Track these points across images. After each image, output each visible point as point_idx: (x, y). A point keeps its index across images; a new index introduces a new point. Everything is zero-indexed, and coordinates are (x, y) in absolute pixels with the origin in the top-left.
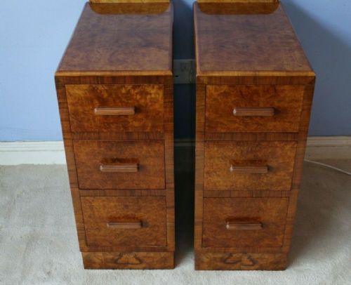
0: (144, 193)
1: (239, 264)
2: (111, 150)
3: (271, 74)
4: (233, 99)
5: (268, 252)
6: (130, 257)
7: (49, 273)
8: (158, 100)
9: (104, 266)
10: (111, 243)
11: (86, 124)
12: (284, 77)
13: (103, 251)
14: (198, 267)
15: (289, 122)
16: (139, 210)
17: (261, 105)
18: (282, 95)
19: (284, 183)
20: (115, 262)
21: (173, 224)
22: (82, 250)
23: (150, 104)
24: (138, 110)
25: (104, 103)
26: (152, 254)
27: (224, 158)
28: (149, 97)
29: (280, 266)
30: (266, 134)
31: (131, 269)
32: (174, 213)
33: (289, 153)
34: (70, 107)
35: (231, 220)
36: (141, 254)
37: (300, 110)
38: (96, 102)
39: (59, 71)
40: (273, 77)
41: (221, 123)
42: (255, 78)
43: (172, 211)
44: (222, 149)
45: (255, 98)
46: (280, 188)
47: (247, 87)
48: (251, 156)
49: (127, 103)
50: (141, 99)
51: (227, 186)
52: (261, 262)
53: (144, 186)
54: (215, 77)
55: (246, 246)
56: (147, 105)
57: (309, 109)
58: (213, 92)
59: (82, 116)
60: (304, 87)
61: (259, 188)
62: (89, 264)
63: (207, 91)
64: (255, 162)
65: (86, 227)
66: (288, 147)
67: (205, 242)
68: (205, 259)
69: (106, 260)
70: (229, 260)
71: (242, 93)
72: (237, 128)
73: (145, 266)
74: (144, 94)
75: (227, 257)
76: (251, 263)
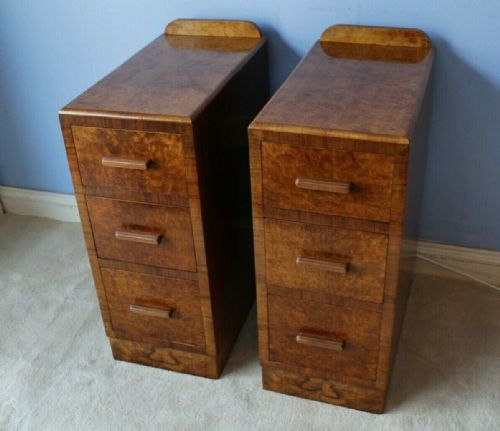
0: (172, 273)
1: (319, 392)
2: (129, 213)
3: (346, 135)
4: (297, 165)
5: (356, 384)
6: (163, 353)
8: (177, 155)
9: (137, 359)
10: (140, 332)
11: (97, 177)
12: (364, 142)
13: (132, 340)
14: (267, 385)
15: (376, 206)
16: (168, 294)
17: (336, 177)
18: (363, 167)
19: (372, 292)
20: (148, 356)
21: (211, 320)
22: (108, 334)
23: (167, 159)
24: (151, 164)
25: (115, 152)
26: (189, 355)
27: (291, 244)
28: (166, 149)
29: (375, 408)
30: (343, 219)
31: (168, 370)
33: (377, 251)
34: (78, 153)
35: (305, 331)
36: (178, 353)
37: (390, 192)
38: (106, 150)
40: (349, 140)
41: (284, 196)
42: (325, 139)
43: (208, 303)
44: (286, 232)
45: (327, 166)
46: (367, 298)
47: (315, 150)
48: (325, 248)
49: (142, 155)
50: (157, 151)
51: (295, 283)
52: (351, 397)
53: (171, 265)
54: (272, 132)
55: (327, 370)
56: (164, 159)
58: (271, 152)
59: (93, 166)
61: (338, 293)
62: (118, 355)
63: (264, 150)
64: (329, 256)
65: (110, 306)
66: (375, 242)
67: (274, 355)
68: (275, 378)
69: (137, 351)
70: (304, 386)
71: (307, 156)
72: (306, 205)
73: (181, 368)
74: (160, 145)
75: (302, 379)
76: (334, 395)
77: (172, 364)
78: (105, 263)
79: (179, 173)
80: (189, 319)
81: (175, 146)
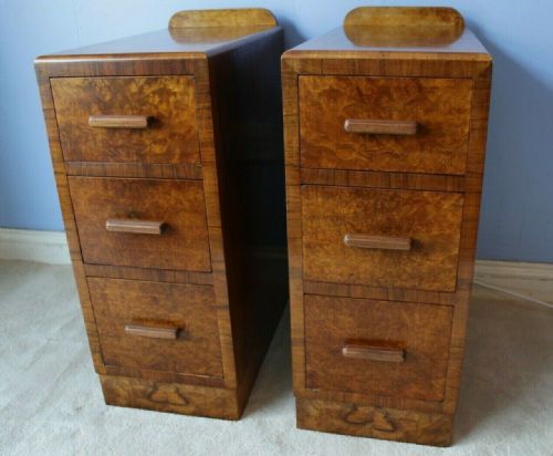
0: (179, 276)
1: (368, 426)
2: (123, 196)
4: (346, 103)
5: (418, 410)
8: (187, 106)
9: (133, 403)
10: (138, 363)
11: (83, 148)
13: (128, 376)
14: (302, 423)
15: (448, 153)
16: (175, 308)
18: (432, 98)
19: (442, 276)
20: (149, 397)
22: (98, 371)
23: (174, 112)
25: (106, 109)
26: (202, 390)
28: (172, 99)
29: (441, 438)
30: (406, 175)
32: (228, 317)
33: (450, 217)
34: (59, 117)
35: (350, 342)
36: (187, 389)
37: (467, 130)
38: (95, 108)
41: (327, 150)
42: (382, 63)
43: (226, 314)
44: (331, 201)
46: (436, 286)
47: (369, 80)
48: (381, 220)
49: (141, 111)
50: (161, 102)
51: (341, 274)
52: (410, 428)
53: (178, 265)
55: (381, 394)
56: (171, 113)
57: (484, 129)
58: (311, 88)
60: (471, 83)
61: (398, 284)
62: (112, 398)
63: (302, 87)
64: (386, 230)
65: (100, 330)
66: (446, 205)
69: (134, 392)
70: (351, 418)
71: (358, 89)
72: (357, 160)
73: (192, 409)
74: (164, 93)
75: (348, 410)
76: (389, 427)
77: (181, 405)
78: (92, 270)
79: (189, 131)
80: (201, 340)
81: (186, 93)
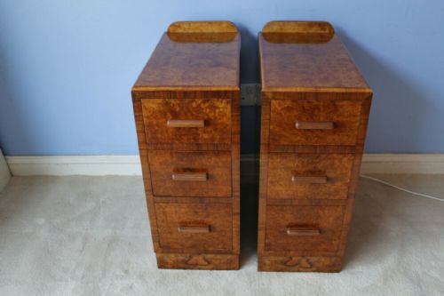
0: (212, 200)
1: (298, 266)
2: (182, 160)
3: (331, 90)
4: (296, 113)
5: (324, 256)
6: (200, 259)
7: (126, 272)
8: (226, 115)
9: (176, 266)
10: (182, 245)
11: (159, 136)
12: (343, 93)
13: (175, 252)
14: (261, 268)
15: (347, 136)
16: (208, 216)
17: (322, 119)
18: (341, 110)
19: (341, 193)
20: (186, 263)
21: (238, 230)
22: (156, 251)
23: (218, 117)
24: (207, 123)
25: (176, 116)
26: (219, 256)
27: (287, 168)
28: (217, 111)
29: (335, 269)
30: (325, 146)
31: (200, 269)
32: (239, 219)
33: (346, 165)
34: (145, 119)
35: (291, 226)
36: (209, 256)
37: (357, 124)
38: (169, 115)
39: (135, 86)
40: (333, 93)
41: (284, 136)
42: (317, 94)
43: (238, 217)
44: (284, 160)
45: (316, 112)
46: (337, 197)
47: (309, 102)
48: (311, 167)
49: (197, 116)
50: (210, 112)
51: (288, 195)
52: (317, 265)
53: (212, 194)
54: (280, 93)
55: (306, 250)
56: (216, 118)
57: (366, 124)
58: (277, 106)
59: (157, 128)
60: (360, 103)
61: (318, 198)
62: (162, 264)
63: (272, 106)
64: (313, 173)
65: (160, 230)
66: (345, 159)
67: (268, 246)
68: (267, 262)
69: (177, 261)
70: (288, 263)
71: (303, 107)
72: (299, 141)
73: (212, 266)
74: (213, 108)
75: (286, 259)
76: (309, 266)
77: (204, 265)
78: (159, 199)
79: (225, 127)
80: (221, 231)
81: (225, 108)
